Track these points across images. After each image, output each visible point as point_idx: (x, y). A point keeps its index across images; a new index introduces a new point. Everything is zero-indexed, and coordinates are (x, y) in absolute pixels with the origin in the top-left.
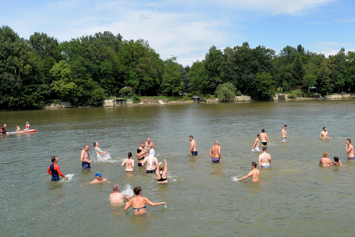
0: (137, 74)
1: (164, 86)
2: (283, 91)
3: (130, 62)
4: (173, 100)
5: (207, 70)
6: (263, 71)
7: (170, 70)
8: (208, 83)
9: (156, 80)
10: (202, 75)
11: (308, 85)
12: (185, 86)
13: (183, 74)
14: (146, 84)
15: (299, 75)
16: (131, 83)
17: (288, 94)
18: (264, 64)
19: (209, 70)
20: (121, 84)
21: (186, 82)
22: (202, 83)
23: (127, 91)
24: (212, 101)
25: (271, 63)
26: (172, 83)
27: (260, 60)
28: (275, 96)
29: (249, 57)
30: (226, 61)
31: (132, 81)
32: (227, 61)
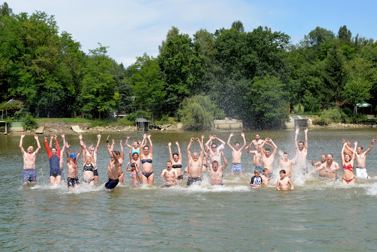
0: (33, 77)
1: (83, 99)
2: (306, 110)
3: (21, 55)
4: (100, 125)
5: (162, 71)
6: (265, 74)
7: (96, 69)
8: (164, 95)
9: (69, 88)
10: (153, 80)
11: (354, 100)
12: (122, 100)
13: (118, 79)
14: (50, 95)
15: (336, 80)
16: (21, 92)
17: (313, 116)
18: (267, 60)
19: (167, 72)
20: (3, 95)
21: (124, 93)
22: (153, 94)
23: (13, 108)
24: (170, 128)
25: (280, 59)
26: (97, 95)
27: (262, 53)
28: (288, 121)
29: (240, 48)
30: (197, 55)
31: (22, 88)
32: (199, 55)
